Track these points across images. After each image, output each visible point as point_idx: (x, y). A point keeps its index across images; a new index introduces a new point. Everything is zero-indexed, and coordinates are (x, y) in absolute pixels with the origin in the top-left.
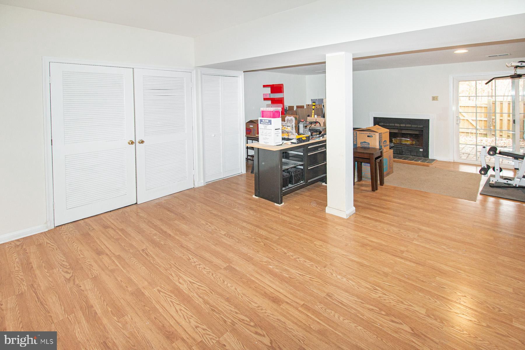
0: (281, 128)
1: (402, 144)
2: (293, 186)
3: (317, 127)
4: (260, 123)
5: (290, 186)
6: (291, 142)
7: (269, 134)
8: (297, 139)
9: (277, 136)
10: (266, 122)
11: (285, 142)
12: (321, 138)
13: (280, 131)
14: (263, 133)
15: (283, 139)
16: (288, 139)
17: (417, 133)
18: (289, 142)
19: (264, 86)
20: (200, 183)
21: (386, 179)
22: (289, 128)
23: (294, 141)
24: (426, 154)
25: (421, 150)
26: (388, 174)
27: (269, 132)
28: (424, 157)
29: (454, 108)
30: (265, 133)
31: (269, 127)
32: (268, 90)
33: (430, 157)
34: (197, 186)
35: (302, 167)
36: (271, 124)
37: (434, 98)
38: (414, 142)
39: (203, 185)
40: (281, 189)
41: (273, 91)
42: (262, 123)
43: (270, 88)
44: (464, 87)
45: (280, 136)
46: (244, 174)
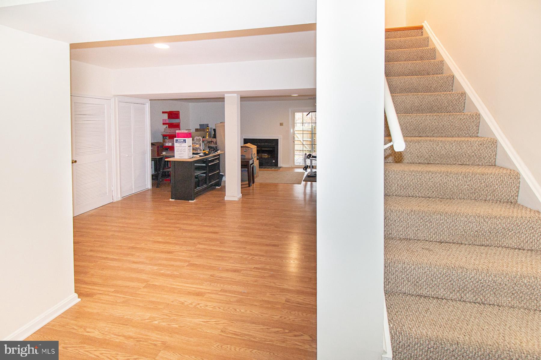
0: (192, 146)
1: (262, 158)
2: (200, 188)
3: (212, 145)
4: (176, 142)
5: (198, 188)
6: (199, 156)
7: (184, 150)
8: (203, 153)
9: (190, 151)
10: (182, 141)
11: (195, 156)
12: (216, 152)
13: (191, 148)
14: (178, 150)
15: (193, 154)
16: (197, 154)
17: (271, 149)
18: (198, 156)
19: (163, 112)
20: (117, 197)
21: (255, 180)
22: (197, 145)
23: (201, 154)
24: (276, 164)
25: (274, 161)
26: (256, 177)
27: (184, 149)
28: (276, 166)
29: (292, 131)
30: (180, 149)
31: (184, 144)
32: (166, 116)
33: (279, 166)
34: (115, 200)
35: (205, 175)
36: (185, 142)
37: (281, 124)
38: (269, 157)
39: (120, 199)
40: (194, 189)
41: (169, 117)
42: (177, 142)
43: (167, 114)
44: (298, 116)
45: (192, 152)
46: (151, 189)
